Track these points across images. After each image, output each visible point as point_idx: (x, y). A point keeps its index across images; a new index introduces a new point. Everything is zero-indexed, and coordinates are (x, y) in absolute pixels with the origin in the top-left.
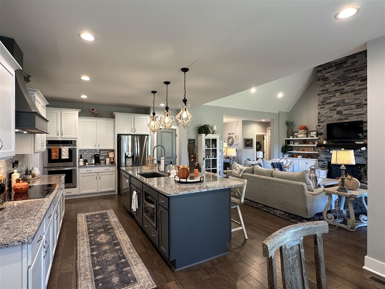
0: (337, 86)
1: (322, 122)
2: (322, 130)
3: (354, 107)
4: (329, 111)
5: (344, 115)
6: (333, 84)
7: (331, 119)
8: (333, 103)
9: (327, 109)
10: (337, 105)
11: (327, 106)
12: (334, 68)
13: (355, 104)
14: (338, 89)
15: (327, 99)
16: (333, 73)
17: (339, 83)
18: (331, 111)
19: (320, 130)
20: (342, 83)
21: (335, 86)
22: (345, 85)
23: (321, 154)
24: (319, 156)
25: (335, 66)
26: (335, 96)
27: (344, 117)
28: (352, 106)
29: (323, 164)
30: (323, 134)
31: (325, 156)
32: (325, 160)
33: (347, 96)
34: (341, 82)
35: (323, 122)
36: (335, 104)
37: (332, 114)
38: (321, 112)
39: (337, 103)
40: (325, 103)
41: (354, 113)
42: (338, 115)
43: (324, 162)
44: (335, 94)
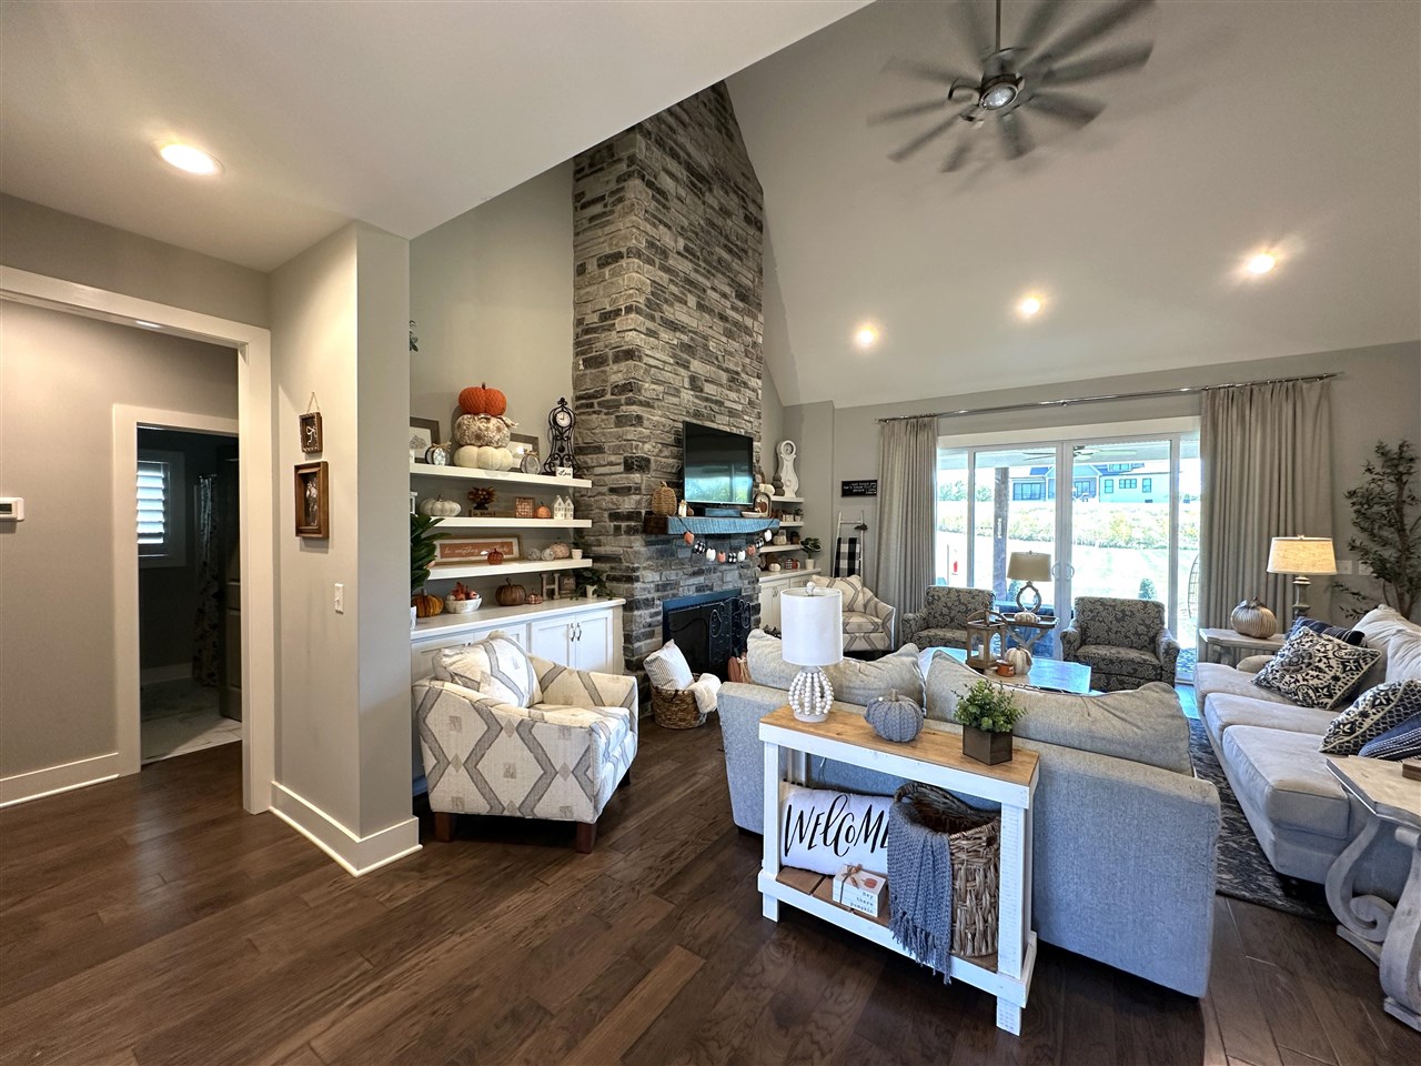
0: (690, 265)
1: (647, 405)
2: (647, 447)
3: (724, 377)
4: (672, 361)
5: (707, 400)
6: (681, 243)
7: (675, 400)
8: (682, 332)
9: (663, 350)
10: (690, 346)
11: (665, 335)
12: (682, 173)
13: (727, 370)
14: (693, 275)
15: (666, 301)
16: (682, 193)
17: (694, 255)
18: (677, 363)
19: (641, 444)
20: (703, 264)
21: (687, 258)
22: (709, 279)
23: (645, 568)
24: (637, 579)
25: (689, 168)
26: (685, 303)
27: (706, 407)
28: (721, 372)
29: (652, 616)
30: (653, 466)
31: (656, 577)
32: (656, 595)
33: (711, 327)
34: (699, 254)
35: (653, 407)
36: (685, 338)
37: (677, 382)
38: (648, 352)
39: (692, 339)
40: (657, 315)
41: (727, 404)
42: (692, 393)
43: (653, 606)
44: (684, 294)
